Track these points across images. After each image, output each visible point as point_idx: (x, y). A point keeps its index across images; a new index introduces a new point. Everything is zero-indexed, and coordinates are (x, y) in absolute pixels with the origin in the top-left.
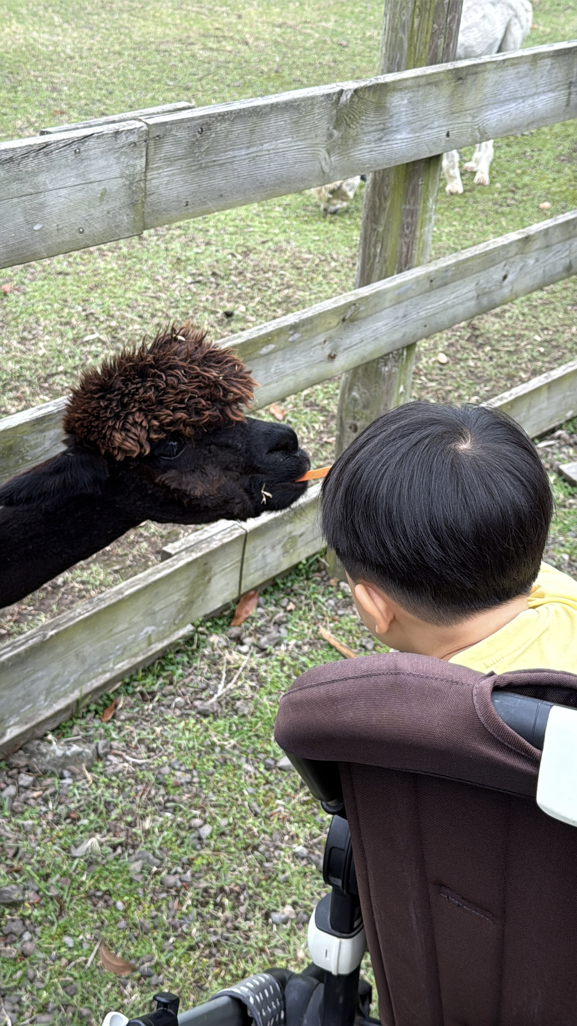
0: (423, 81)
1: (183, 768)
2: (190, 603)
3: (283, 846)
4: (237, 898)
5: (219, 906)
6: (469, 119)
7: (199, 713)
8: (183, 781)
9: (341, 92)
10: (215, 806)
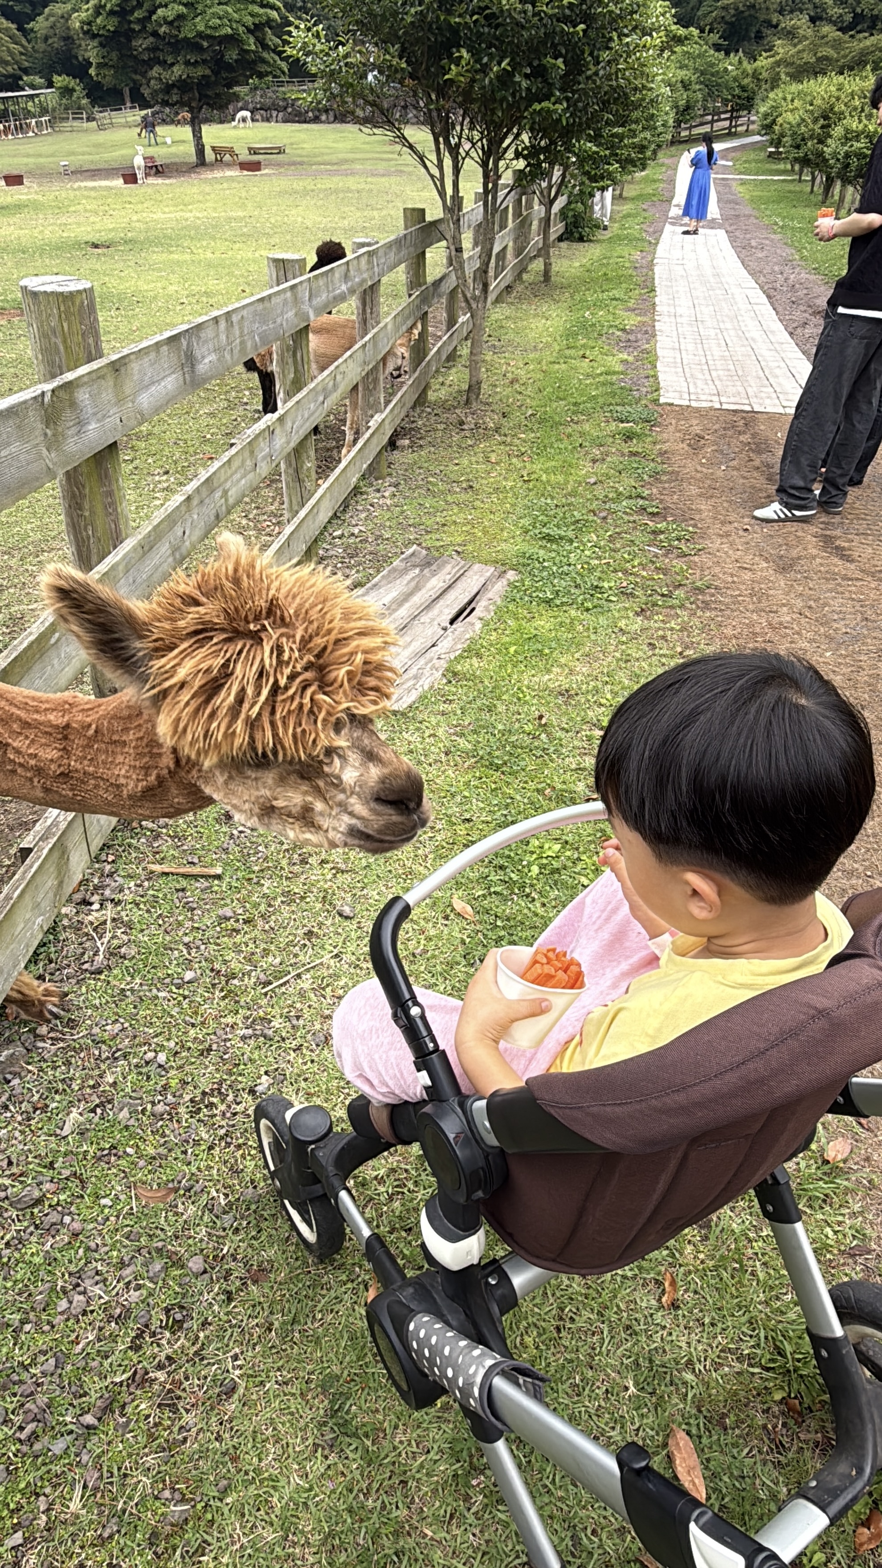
0: (94, 376)
1: (109, 1022)
2: (61, 883)
3: (230, 1036)
4: (220, 1093)
5: (211, 1105)
6: (130, 405)
7: (92, 973)
8: (116, 1031)
9: (43, 394)
10: (156, 1036)
